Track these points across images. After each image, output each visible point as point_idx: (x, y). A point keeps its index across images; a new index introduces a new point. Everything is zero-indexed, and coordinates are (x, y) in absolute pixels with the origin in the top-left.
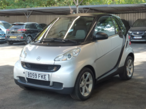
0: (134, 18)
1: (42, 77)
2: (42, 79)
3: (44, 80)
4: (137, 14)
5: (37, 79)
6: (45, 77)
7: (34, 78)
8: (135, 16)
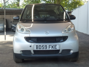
0: (10, 17)
1: (52, 47)
2: (53, 49)
3: (54, 49)
4: (12, 15)
5: (48, 49)
6: (55, 47)
7: (44, 49)
8: (11, 16)
